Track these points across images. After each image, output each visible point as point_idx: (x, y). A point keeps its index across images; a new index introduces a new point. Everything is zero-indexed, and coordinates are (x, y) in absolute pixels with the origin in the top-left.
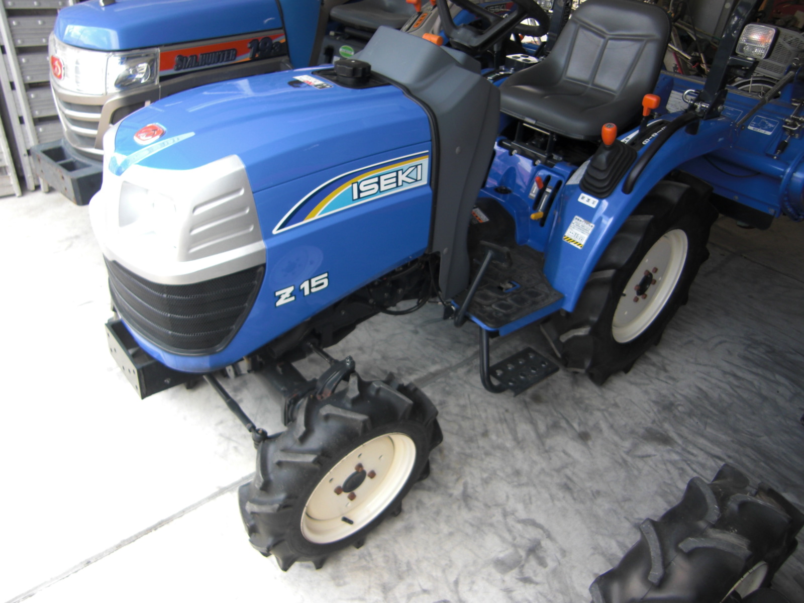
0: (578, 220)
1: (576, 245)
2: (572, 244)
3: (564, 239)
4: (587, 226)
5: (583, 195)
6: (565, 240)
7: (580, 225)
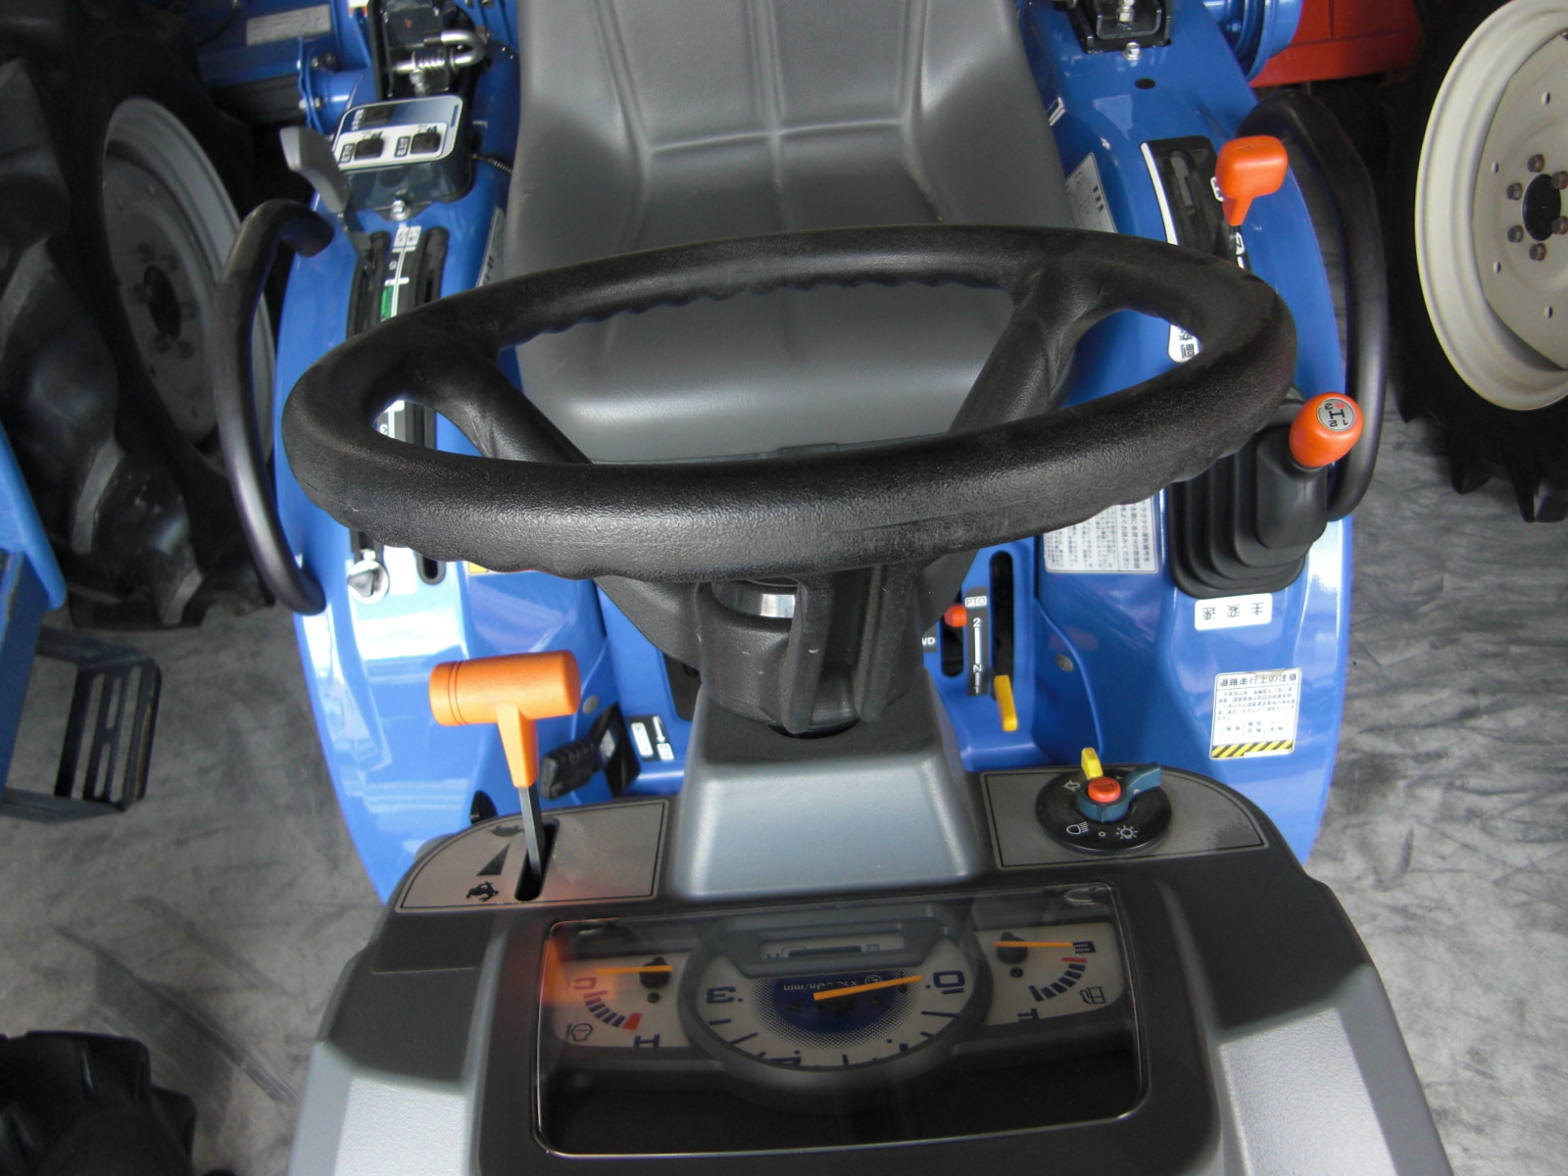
0: (1235, 682)
1: (1268, 753)
2: (1254, 754)
3: (1217, 756)
4: (1278, 682)
5: (1201, 605)
6: (1224, 757)
7: (1250, 693)
